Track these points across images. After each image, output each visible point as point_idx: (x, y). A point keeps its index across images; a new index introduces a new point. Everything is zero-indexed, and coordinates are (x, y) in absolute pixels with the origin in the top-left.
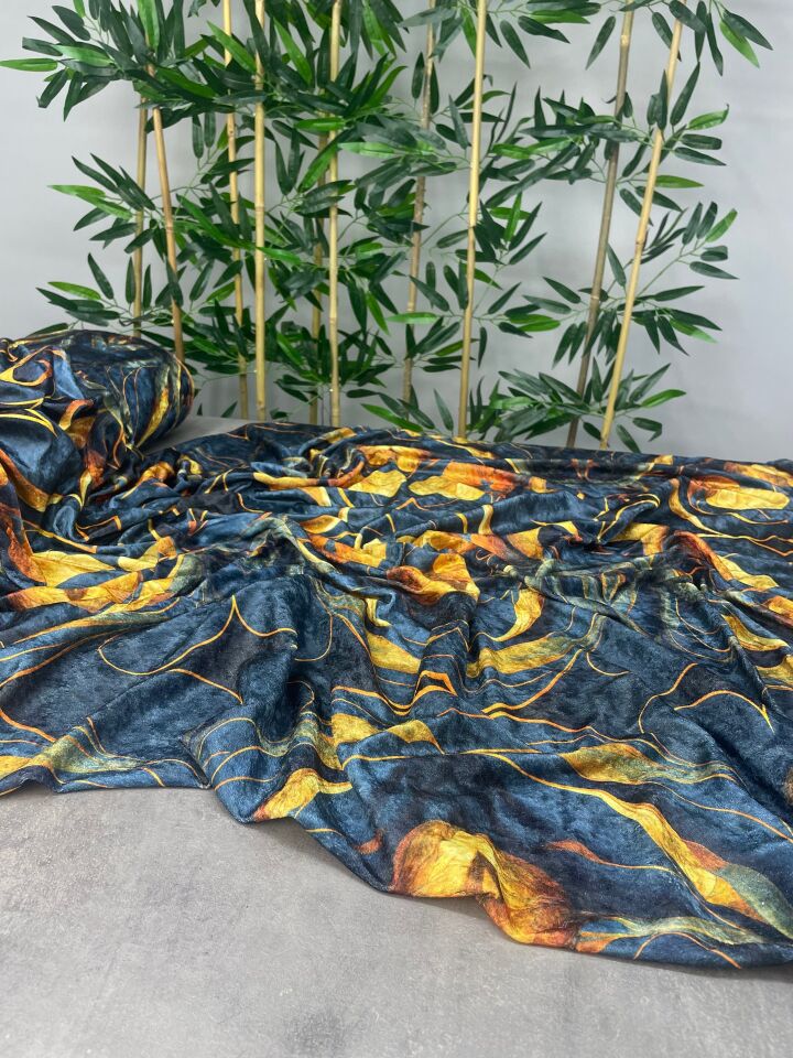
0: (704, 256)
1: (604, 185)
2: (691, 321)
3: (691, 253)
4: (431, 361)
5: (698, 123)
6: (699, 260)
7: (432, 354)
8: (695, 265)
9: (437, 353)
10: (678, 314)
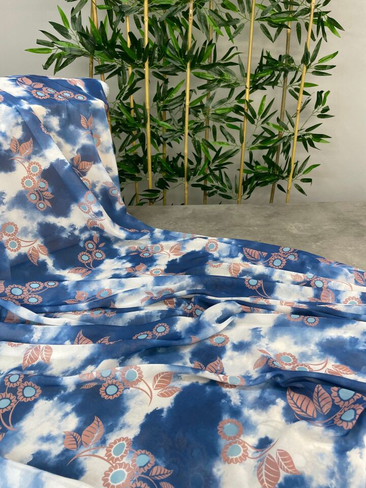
0: (321, 112)
1: (282, 88)
2: (319, 137)
3: (317, 112)
4: (215, 166)
5: (322, 60)
6: (320, 113)
7: (217, 162)
8: (319, 116)
9: (218, 162)
10: (314, 135)
